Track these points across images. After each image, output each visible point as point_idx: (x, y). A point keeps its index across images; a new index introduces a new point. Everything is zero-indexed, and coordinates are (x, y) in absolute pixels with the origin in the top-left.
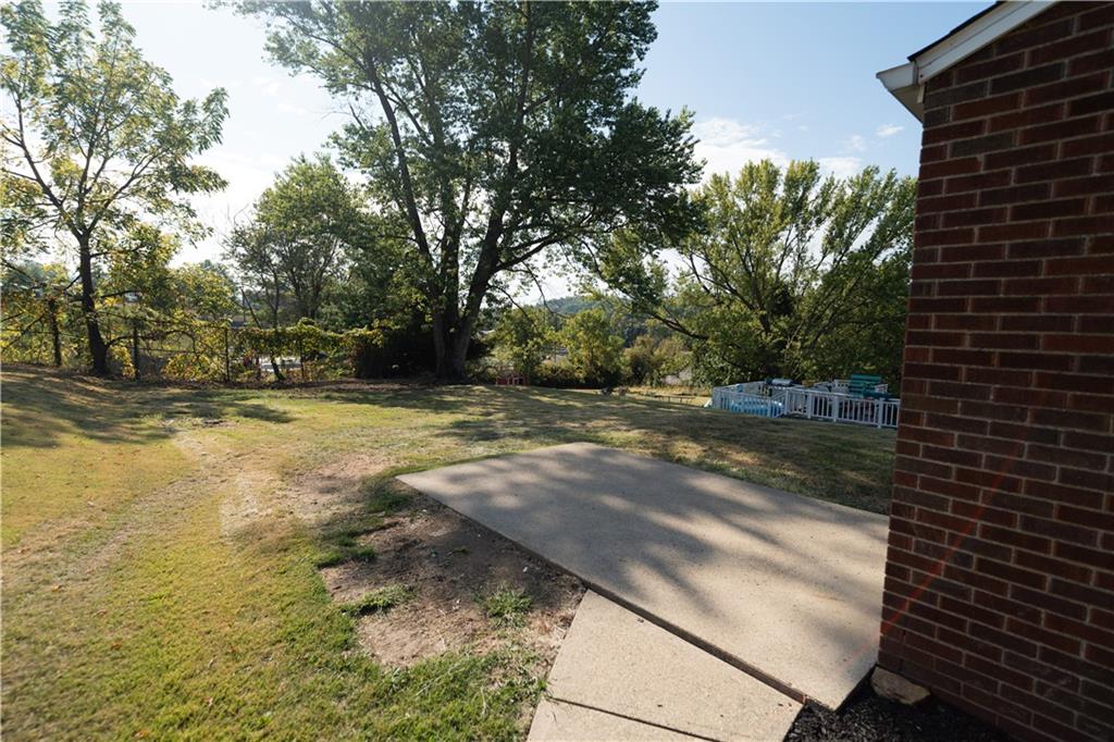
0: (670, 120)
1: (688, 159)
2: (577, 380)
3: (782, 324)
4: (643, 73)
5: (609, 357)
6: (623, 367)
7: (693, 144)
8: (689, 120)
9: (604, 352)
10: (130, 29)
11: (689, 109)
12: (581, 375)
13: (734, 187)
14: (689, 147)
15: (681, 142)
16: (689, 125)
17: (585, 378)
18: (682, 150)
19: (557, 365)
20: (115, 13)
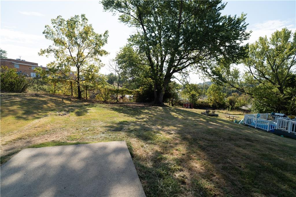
0: (236, 19)
1: (244, 31)
2: (210, 106)
3: (289, 91)
4: (226, 4)
5: (221, 99)
6: (226, 103)
7: (246, 26)
8: (245, 17)
9: (220, 98)
10: (87, 19)
11: (244, 13)
12: (211, 104)
13: (269, 41)
14: (244, 27)
15: (241, 26)
16: (244, 19)
17: (212, 105)
18: (241, 28)
19: (204, 101)
20: (84, 16)
